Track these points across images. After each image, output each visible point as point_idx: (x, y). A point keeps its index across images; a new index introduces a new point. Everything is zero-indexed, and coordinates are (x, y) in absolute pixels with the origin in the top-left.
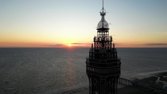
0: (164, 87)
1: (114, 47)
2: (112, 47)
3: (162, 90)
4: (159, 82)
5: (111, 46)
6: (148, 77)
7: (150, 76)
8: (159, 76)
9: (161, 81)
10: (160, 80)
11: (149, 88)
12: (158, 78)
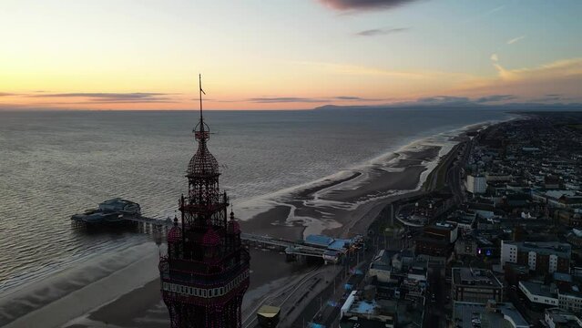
0: (306, 234)
1: (232, 218)
2: (228, 219)
3: (303, 244)
4: (295, 222)
5: (226, 219)
6: (267, 210)
7: (271, 207)
8: (293, 203)
9: (298, 218)
10: (297, 213)
11: (272, 245)
12: (290, 208)
